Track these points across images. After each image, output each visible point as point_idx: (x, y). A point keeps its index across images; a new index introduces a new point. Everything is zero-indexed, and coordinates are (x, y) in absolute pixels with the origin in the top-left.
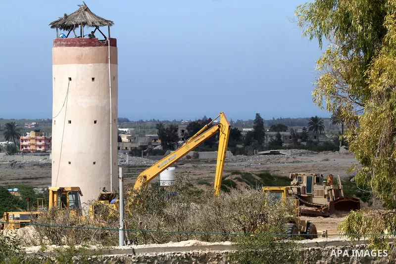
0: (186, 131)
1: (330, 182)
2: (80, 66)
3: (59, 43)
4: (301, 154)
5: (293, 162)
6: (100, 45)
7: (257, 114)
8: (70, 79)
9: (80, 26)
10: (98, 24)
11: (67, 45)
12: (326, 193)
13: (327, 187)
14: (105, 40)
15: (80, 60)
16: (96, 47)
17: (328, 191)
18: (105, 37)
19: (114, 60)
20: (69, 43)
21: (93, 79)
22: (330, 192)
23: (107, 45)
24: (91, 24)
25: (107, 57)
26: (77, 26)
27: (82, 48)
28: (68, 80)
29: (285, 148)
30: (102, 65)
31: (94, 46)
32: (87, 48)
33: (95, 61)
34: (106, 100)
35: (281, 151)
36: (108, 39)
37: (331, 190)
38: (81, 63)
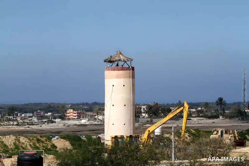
0: (145, 109)
1: (232, 133)
2: (118, 80)
3: (108, 69)
4: (201, 120)
5: (198, 124)
6: (127, 70)
7: (179, 101)
8: (113, 86)
9: (117, 61)
10: (126, 60)
11: (112, 70)
12: (230, 138)
13: (230, 135)
14: (129, 68)
15: (118, 77)
16: (125, 71)
17: (231, 137)
18: (129, 66)
19: (133, 77)
20: (113, 69)
21: (124, 86)
22: (231, 138)
23: (130, 70)
24: (123, 60)
25: (130, 75)
26: (116, 61)
27: (119, 71)
28: (112, 86)
29: (193, 117)
30: (128, 79)
31: (124, 70)
32: (121, 71)
33: (125, 77)
34: (130, 95)
35: (192, 119)
36: (130, 67)
37: (232, 136)
38: (118, 78)
